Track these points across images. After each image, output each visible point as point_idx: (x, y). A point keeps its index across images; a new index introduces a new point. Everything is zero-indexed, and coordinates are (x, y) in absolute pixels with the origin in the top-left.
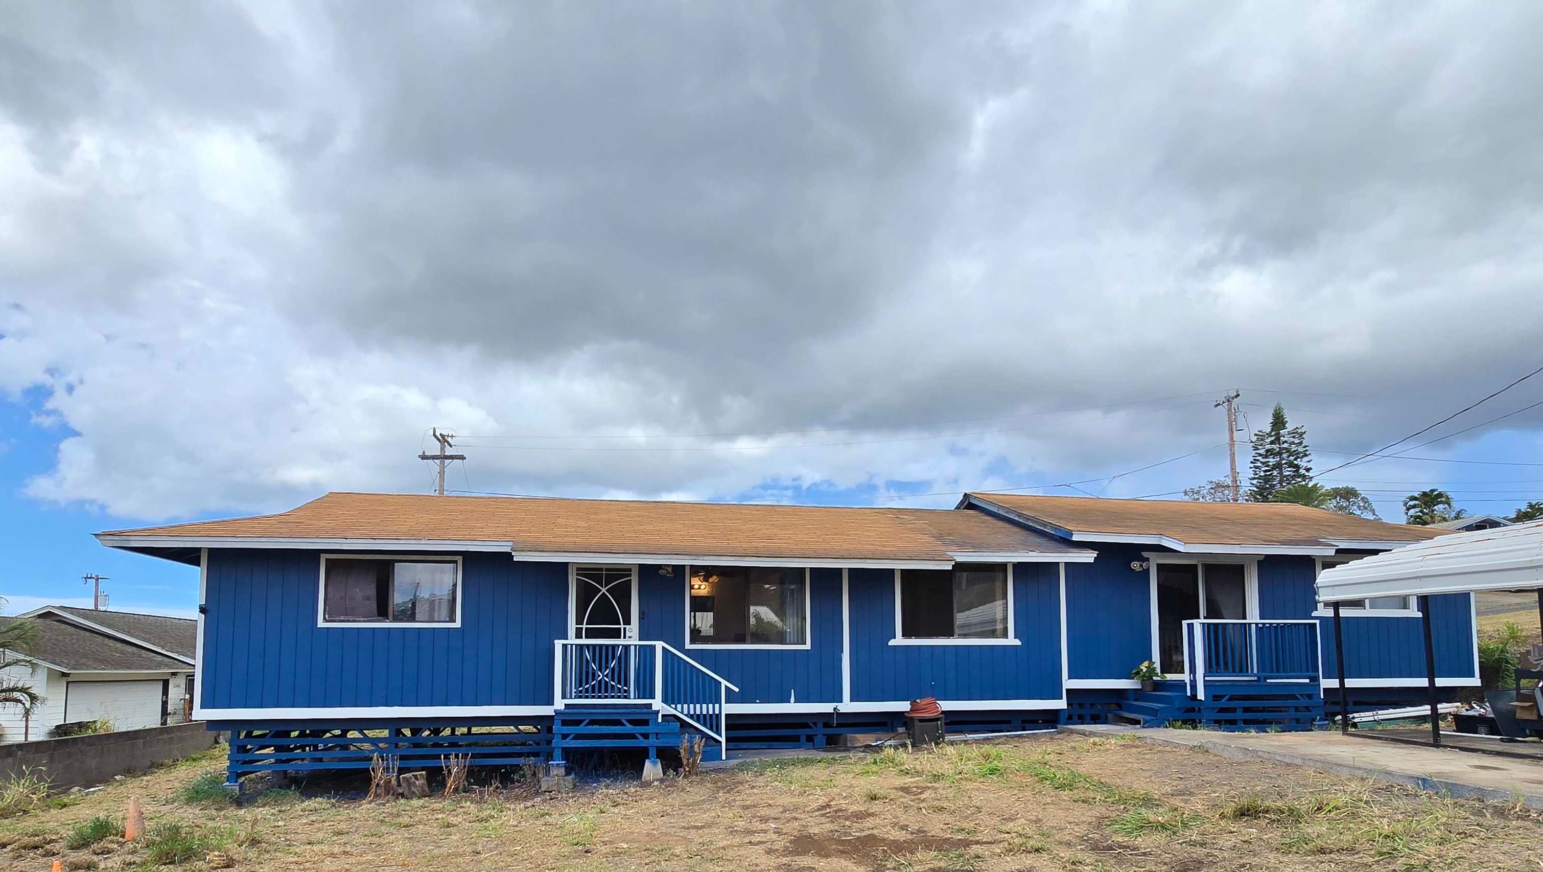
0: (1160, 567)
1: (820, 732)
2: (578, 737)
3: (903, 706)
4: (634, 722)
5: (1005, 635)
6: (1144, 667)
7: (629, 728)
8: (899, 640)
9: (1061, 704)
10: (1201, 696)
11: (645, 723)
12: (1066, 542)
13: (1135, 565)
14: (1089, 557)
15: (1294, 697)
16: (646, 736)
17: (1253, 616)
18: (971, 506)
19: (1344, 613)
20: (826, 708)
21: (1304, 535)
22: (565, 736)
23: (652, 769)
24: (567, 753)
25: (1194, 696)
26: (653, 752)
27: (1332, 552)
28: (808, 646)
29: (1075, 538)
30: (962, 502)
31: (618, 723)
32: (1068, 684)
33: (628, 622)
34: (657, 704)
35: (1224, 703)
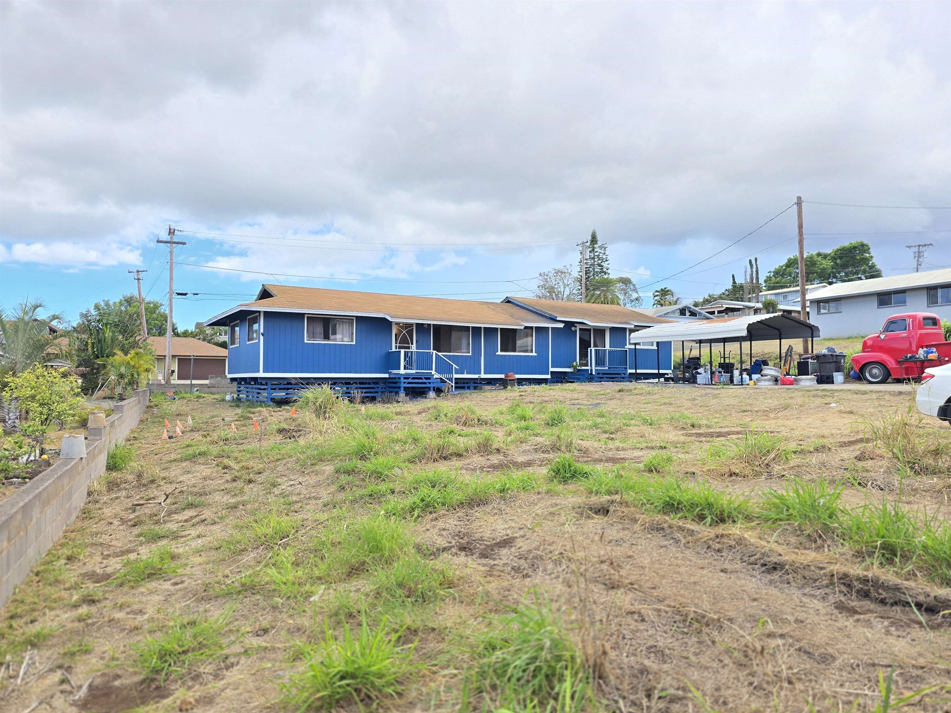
0: (580, 329)
1: (472, 385)
2: (409, 383)
3: (502, 376)
4: (426, 378)
5: (532, 352)
6: (575, 364)
7: (424, 381)
8: (499, 353)
9: (549, 376)
10: (594, 373)
11: (429, 379)
12: (554, 320)
13: (573, 329)
14: (561, 325)
15: (620, 374)
16: (430, 383)
17: (607, 347)
18: (509, 302)
19: (638, 347)
20: (476, 376)
21: (625, 320)
22: (405, 383)
23: (432, 394)
24: (405, 388)
25: (591, 374)
26: (432, 389)
27: (633, 327)
28: (470, 354)
29: (558, 319)
30: (505, 300)
31: (421, 379)
32: (551, 369)
33: (412, 344)
34: (433, 372)
35: (600, 376)
